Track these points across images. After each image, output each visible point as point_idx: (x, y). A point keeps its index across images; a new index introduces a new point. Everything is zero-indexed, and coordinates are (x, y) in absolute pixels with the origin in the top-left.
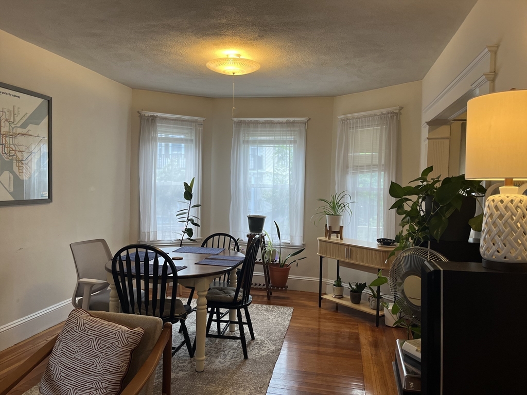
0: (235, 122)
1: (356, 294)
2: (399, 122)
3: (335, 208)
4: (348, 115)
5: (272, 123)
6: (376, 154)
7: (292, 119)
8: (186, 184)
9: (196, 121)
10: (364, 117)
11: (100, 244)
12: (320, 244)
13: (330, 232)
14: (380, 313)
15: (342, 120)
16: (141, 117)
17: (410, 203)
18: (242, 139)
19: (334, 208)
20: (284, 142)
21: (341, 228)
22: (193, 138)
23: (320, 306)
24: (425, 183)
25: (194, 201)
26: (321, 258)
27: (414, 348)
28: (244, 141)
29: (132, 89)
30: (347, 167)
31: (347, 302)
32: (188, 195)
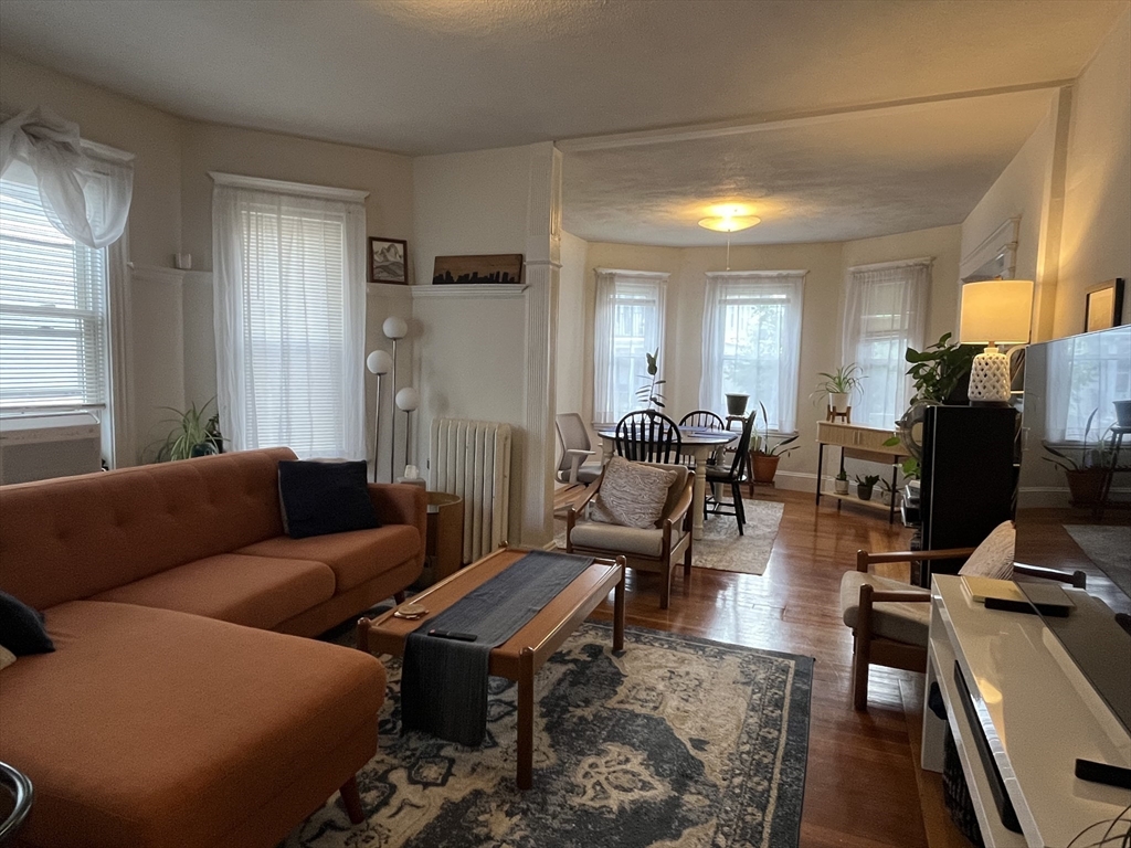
0: (708, 277)
1: (866, 488)
2: (929, 276)
3: (842, 384)
4: (863, 267)
5: (759, 278)
6: (898, 316)
7: (784, 272)
8: (649, 356)
9: (660, 278)
10: (883, 269)
11: (575, 419)
12: (821, 429)
13: (833, 414)
14: (896, 509)
15: (854, 273)
16: (597, 275)
17: (927, 369)
18: (718, 298)
19: (839, 384)
20: (774, 302)
21: (849, 408)
22: (656, 299)
23: (817, 503)
24: (942, 349)
25: (659, 375)
26: (822, 445)
27: (917, 484)
28: (720, 302)
29: (589, 241)
30: (859, 332)
31: (854, 498)
32: (653, 370)
